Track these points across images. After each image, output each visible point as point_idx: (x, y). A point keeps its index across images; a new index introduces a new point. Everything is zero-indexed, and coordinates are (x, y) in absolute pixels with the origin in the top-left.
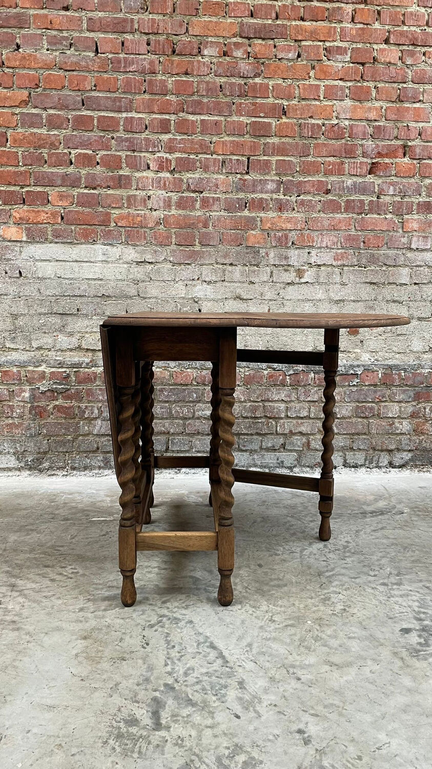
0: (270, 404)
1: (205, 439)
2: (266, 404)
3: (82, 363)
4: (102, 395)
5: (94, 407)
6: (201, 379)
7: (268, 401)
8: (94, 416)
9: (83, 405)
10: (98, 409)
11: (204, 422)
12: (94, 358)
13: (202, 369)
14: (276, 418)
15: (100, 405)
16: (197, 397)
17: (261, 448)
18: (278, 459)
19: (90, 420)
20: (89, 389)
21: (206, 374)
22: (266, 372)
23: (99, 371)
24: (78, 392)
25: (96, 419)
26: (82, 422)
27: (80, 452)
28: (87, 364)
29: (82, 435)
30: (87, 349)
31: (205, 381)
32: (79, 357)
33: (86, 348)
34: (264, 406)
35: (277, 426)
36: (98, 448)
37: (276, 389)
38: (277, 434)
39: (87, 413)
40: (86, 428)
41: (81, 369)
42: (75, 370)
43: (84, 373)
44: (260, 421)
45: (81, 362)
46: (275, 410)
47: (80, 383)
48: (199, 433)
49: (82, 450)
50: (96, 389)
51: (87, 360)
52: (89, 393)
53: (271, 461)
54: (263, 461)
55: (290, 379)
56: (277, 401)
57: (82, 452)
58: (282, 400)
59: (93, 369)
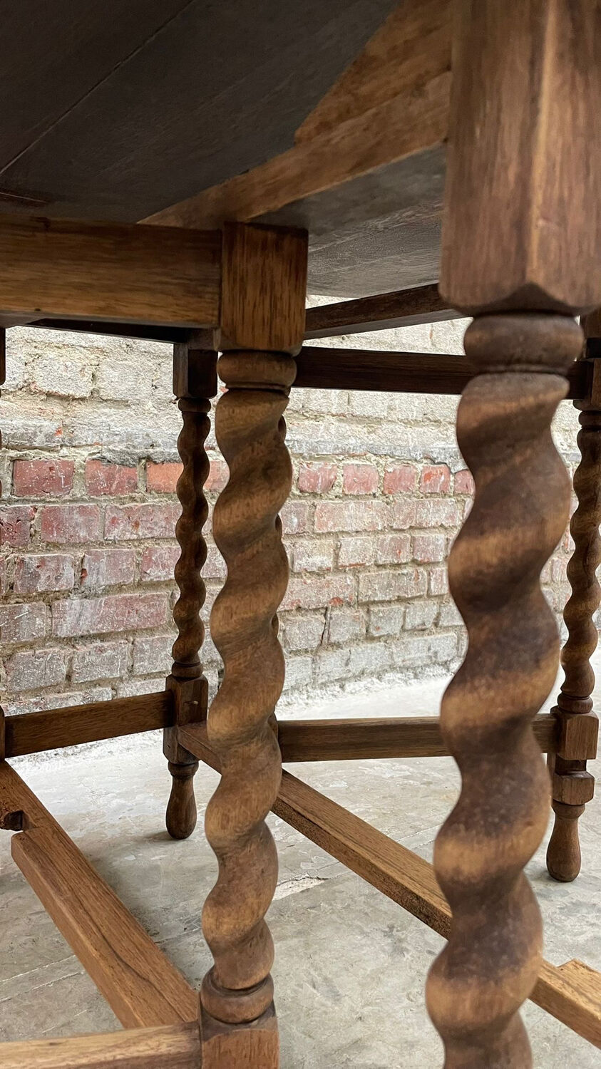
0: (422, 534)
1: (309, 622)
2: (417, 534)
3: (35, 434)
4: (88, 525)
5: (64, 559)
6: (309, 481)
7: (421, 528)
8: (63, 585)
9: (32, 558)
10: (74, 565)
11: (309, 581)
12: (67, 421)
13: (311, 458)
14: (429, 563)
15: (80, 554)
16: (299, 525)
17: (403, 629)
18: (429, 649)
19: (50, 599)
20: (54, 510)
21: (320, 469)
22: (420, 467)
23: (79, 460)
24: (19, 520)
25: (66, 594)
26: (26, 607)
27: (18, 694)
28: (49, 437)
29: (24, 646)
30: (49, 395)
31: (315, 486)
32: (28, 415)
33: (46, 389)
34: (413, 539)
35: (430, 580)
36: (69, 677)
37: (434, 502)
38: (429, 596)
39: (43, 578)
40: (38, 621)
41: (32, 453)
42: (13, 453)
43: (39, 464)
44: (405, 571)
45: (31, 430)
46: (431, 547)
47: (23, 491)
48: (299, 608)
49: (24, 685)
50: (72, 509)
51: (49, 426)
52: (52, 520)
53: (419, 655)
54: (407, 657)
55: (455, 482)
56: (434, 527)
57: (26, 692)
58: (442, 526)
59: (65, 451)
